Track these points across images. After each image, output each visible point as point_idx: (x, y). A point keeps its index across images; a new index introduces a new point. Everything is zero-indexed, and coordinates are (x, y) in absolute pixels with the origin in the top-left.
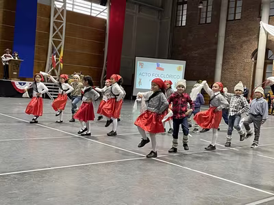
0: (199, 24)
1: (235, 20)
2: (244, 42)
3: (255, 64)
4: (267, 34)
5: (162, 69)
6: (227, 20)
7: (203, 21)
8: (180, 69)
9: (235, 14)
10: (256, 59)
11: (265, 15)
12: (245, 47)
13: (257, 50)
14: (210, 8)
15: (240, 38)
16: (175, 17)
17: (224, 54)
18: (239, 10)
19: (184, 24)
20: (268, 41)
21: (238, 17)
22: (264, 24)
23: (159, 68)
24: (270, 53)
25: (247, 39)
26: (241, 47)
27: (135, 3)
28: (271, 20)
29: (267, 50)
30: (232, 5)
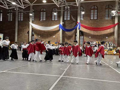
0: (8, 21)
1: (21, 21)
3: (29, 35)
4: (32, 26)
6: (18, 21)
9: (21, 19)
10: (29, 34)
11: (31, 20)
13: (29, 31)
14: (11, 16)
15: (23, 27)
18: (22, 18)
20: (32, 29)
21: (22, 20)
22: (31, 23)
24: (33, 32)
26: (24, 30)
28: (33, 22)
29: (32, 31)
30: (20, 16)
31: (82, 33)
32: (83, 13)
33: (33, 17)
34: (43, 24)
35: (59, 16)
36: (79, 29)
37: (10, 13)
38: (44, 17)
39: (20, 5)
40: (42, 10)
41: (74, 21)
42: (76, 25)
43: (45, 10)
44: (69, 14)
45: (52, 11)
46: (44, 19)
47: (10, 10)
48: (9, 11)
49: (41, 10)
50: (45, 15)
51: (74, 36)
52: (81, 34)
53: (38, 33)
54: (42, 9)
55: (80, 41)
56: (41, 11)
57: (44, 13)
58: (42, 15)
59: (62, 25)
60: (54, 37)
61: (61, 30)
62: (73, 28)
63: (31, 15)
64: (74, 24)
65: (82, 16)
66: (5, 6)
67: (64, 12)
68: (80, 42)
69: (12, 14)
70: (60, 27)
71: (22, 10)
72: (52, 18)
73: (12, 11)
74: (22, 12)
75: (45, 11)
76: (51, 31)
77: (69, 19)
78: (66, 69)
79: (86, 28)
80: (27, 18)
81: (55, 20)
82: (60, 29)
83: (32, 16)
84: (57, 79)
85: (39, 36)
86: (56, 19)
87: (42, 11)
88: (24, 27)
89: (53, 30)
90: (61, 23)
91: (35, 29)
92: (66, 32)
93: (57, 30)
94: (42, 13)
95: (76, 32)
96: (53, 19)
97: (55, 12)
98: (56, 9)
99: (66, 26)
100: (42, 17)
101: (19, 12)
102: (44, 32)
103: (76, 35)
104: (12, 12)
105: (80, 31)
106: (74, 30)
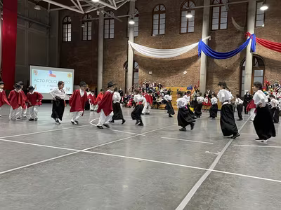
0: (82, 40)
1: (109, 38)
2: (118, 56)
3: (127, 72)
4: (134, 50)
5: (55, 76)
6: (104, 39)
7: (85, 38)
8: (69, 76)
9: (109, 34)
10: (127, 68)
11: (131, 36)
12: (118, 59)
13: (127, 62)
14: (90, 29)
16: (62, 34)
17: (104, 64)
18: (112, 31)
19: (70, 40)
20: (135, 56)
21: (112, 36)
22: (131, 42)
23: (51, 75)
24: (136, 64)
25: (119, 53)
26: (116, 59)
27: (25, 20)
28: (136, 40)
29: (134, 62)
30: (107, 27)
31: (259, 62)
32: (264, 8)
33: (137, 29)
34: (160, 44)
35: (198, 22)
36: (252, 50)
37: (88, 21)
38: (163, 26)
39: (109, 3)
40: (157, 9)
41: (239, 32)
42: (245, 41)
43: (164, 9)
44: (224, 14)
45: (182, 10)
46: (162, 32)
47: (86, 16)
48: (85, 19)
49: (155, 10)
50: (163, 21)
51: (238, 69)
52: (257, 65)
53: (147, 65)
54: (157, 7)
56: (153, 13)
57: (163, 16)
58: (156, 22)
59: (205, 42)
60: (185, 72)
61: (203, 53)
62: (234, 48)
63: (131, 23)
64: (239, 38)
65: (260, 17)
66: (76, 8)
67: (211, 9)
69: (90, 24)
70: (200, 47)
71: (112, 12)
72: (180, 27)
73: (91, 18)
74: (113, 18)
75: (163, 12)
76: (179, 60)
77: (224, 26)
78: (220, 154)
79: (271, 47)
80: (122, 31)
81: (187, 33)
82: (200, 54)
83: (133, 25)
84: (201, 176)
85: (150, 73)
86: (191, 30)
87: (156, 13)
88: (116, 53)
89: (184, 57)
90: (204, 39)
91: (141, 57)
92: (215, 60)
93: (193, 57)
94: (156, 17)
95: (243, 60)
96: (184, 30)
97: (189, 12)
98: (191, 3)
99: (215, 46)
100: (156, 27)
101: (105, 19)
102: (162, 61)
103: (242, 68)
104: (91, 21)
105: (255, 57)
106: (238, 55)
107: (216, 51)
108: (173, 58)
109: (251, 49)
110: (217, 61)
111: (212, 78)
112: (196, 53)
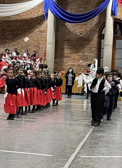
31: (121, 29)
36: (113, 14)
51: (95, 38)
52: (119, 33)
55: (117, 56)
60: (26, 39)
61: (51, 16)
62: (91, 9)
68: (116, 61)
70: (46, 5)
76: (17, 21)
82: (47, 14)
89: (24, 17)
92: (67, 24)
93: (37, 18)
95: (102, 25)
99: (67, 4)
103: (102, 37)
105: (117, 22)
106: (96, 19)
107: (68, 11)
108: (9, 17)
109: (112, 11)
110: (69, 25)
111: (63, 49)
112: (41, 12)
